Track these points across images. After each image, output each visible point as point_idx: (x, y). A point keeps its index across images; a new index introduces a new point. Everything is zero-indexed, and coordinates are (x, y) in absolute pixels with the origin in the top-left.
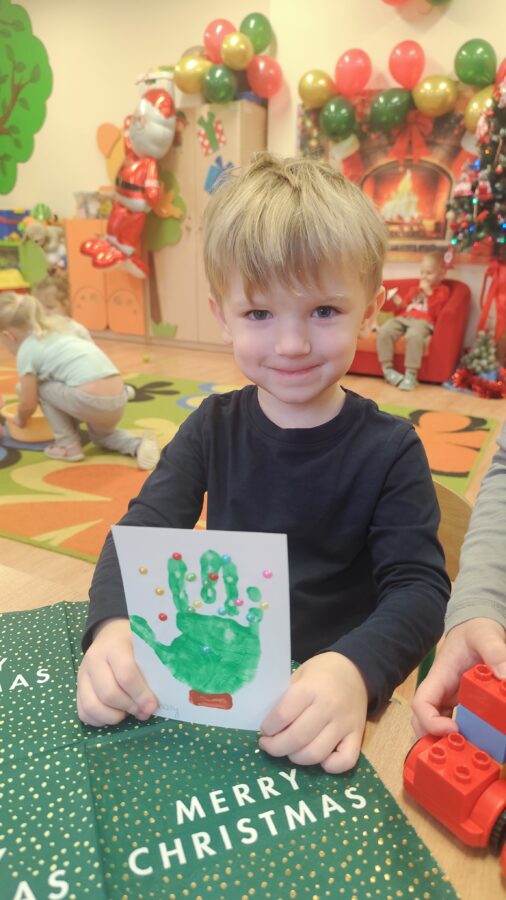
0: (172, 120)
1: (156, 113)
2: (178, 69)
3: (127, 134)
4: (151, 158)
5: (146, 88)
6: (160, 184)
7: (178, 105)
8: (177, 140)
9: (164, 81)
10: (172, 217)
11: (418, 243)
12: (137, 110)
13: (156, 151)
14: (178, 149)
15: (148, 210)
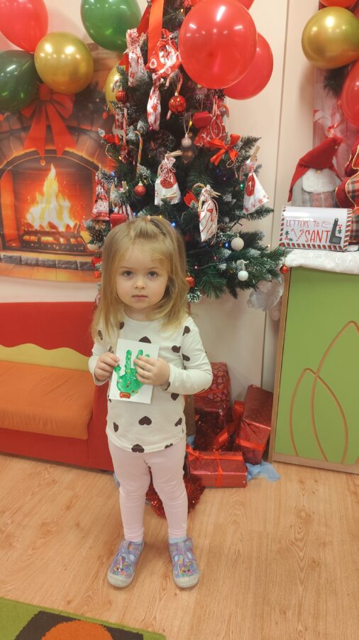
11: (79, 259)
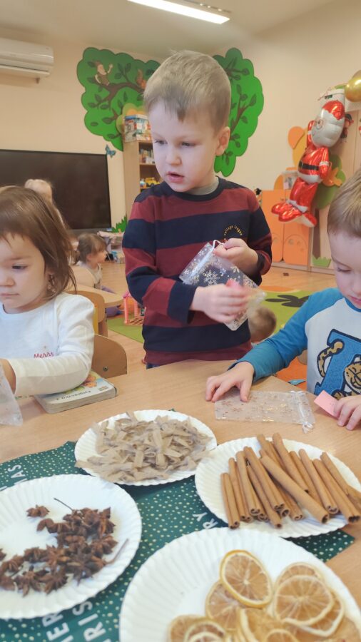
0: (342, 120)
1: (331, 117)
2: (348, 86)
3: (310, 133)
4: (325, 147)
5: (325, 101)
6: (330, 164)
7: (346, 110)
8: (344, 134)
9: (338, 95)
10: (335, 185)
12: (318, 117)
13: (328, 142)
14: (344, 140)
15: (320, 181)
